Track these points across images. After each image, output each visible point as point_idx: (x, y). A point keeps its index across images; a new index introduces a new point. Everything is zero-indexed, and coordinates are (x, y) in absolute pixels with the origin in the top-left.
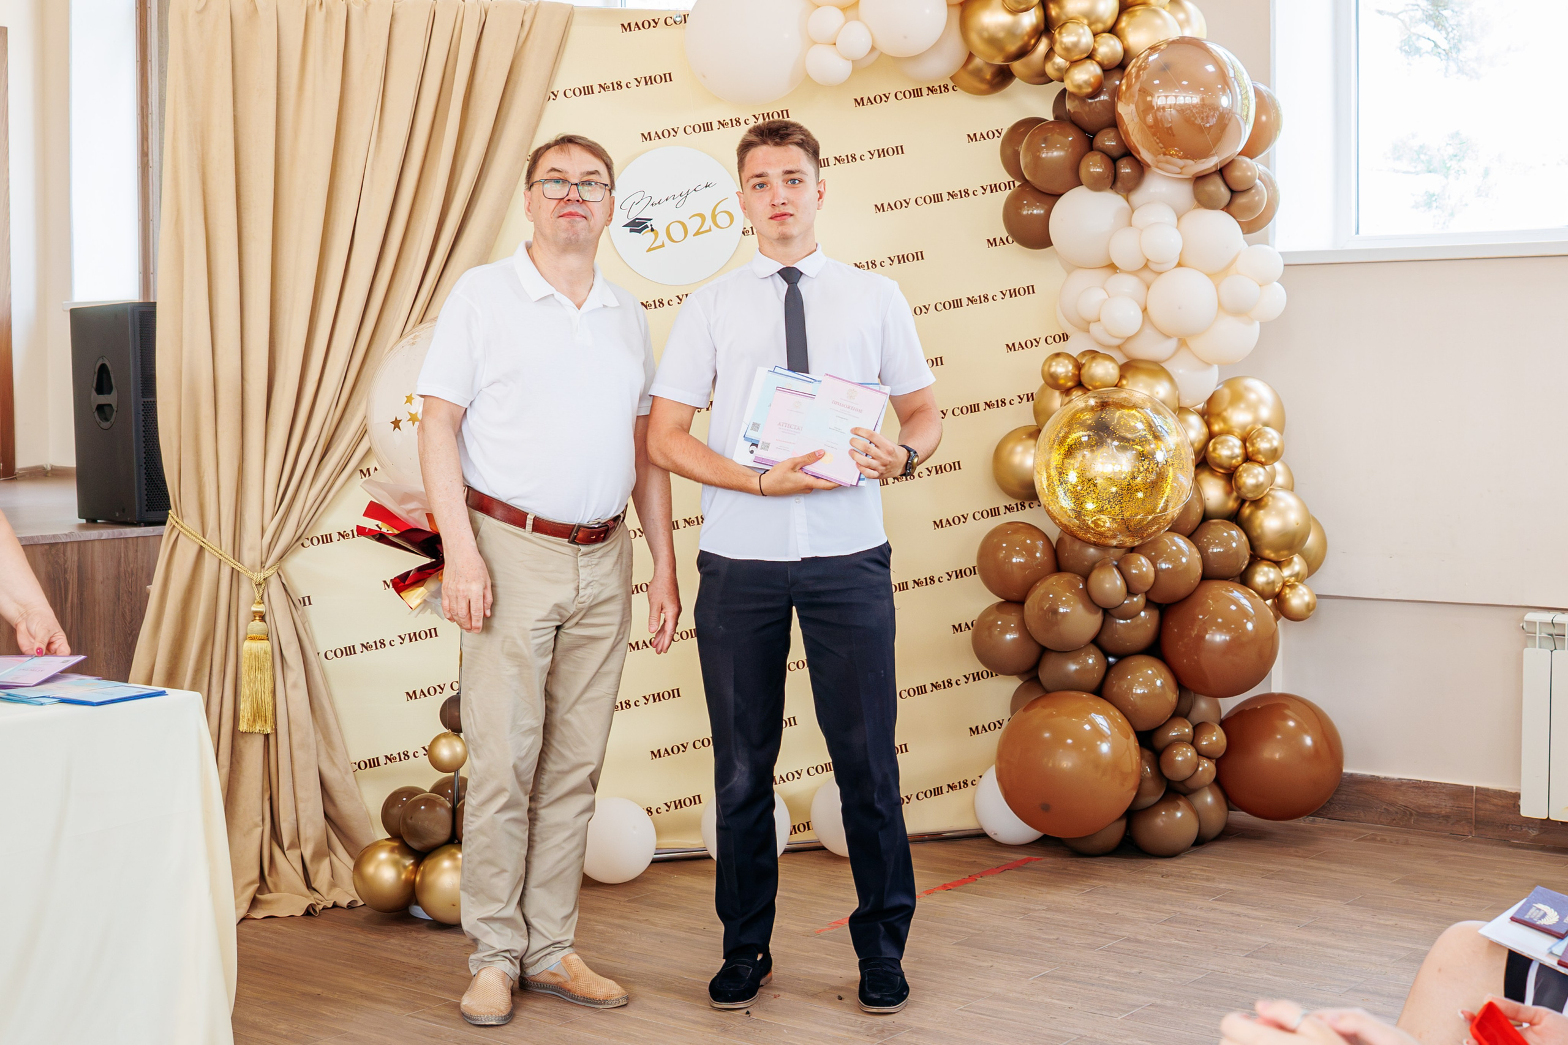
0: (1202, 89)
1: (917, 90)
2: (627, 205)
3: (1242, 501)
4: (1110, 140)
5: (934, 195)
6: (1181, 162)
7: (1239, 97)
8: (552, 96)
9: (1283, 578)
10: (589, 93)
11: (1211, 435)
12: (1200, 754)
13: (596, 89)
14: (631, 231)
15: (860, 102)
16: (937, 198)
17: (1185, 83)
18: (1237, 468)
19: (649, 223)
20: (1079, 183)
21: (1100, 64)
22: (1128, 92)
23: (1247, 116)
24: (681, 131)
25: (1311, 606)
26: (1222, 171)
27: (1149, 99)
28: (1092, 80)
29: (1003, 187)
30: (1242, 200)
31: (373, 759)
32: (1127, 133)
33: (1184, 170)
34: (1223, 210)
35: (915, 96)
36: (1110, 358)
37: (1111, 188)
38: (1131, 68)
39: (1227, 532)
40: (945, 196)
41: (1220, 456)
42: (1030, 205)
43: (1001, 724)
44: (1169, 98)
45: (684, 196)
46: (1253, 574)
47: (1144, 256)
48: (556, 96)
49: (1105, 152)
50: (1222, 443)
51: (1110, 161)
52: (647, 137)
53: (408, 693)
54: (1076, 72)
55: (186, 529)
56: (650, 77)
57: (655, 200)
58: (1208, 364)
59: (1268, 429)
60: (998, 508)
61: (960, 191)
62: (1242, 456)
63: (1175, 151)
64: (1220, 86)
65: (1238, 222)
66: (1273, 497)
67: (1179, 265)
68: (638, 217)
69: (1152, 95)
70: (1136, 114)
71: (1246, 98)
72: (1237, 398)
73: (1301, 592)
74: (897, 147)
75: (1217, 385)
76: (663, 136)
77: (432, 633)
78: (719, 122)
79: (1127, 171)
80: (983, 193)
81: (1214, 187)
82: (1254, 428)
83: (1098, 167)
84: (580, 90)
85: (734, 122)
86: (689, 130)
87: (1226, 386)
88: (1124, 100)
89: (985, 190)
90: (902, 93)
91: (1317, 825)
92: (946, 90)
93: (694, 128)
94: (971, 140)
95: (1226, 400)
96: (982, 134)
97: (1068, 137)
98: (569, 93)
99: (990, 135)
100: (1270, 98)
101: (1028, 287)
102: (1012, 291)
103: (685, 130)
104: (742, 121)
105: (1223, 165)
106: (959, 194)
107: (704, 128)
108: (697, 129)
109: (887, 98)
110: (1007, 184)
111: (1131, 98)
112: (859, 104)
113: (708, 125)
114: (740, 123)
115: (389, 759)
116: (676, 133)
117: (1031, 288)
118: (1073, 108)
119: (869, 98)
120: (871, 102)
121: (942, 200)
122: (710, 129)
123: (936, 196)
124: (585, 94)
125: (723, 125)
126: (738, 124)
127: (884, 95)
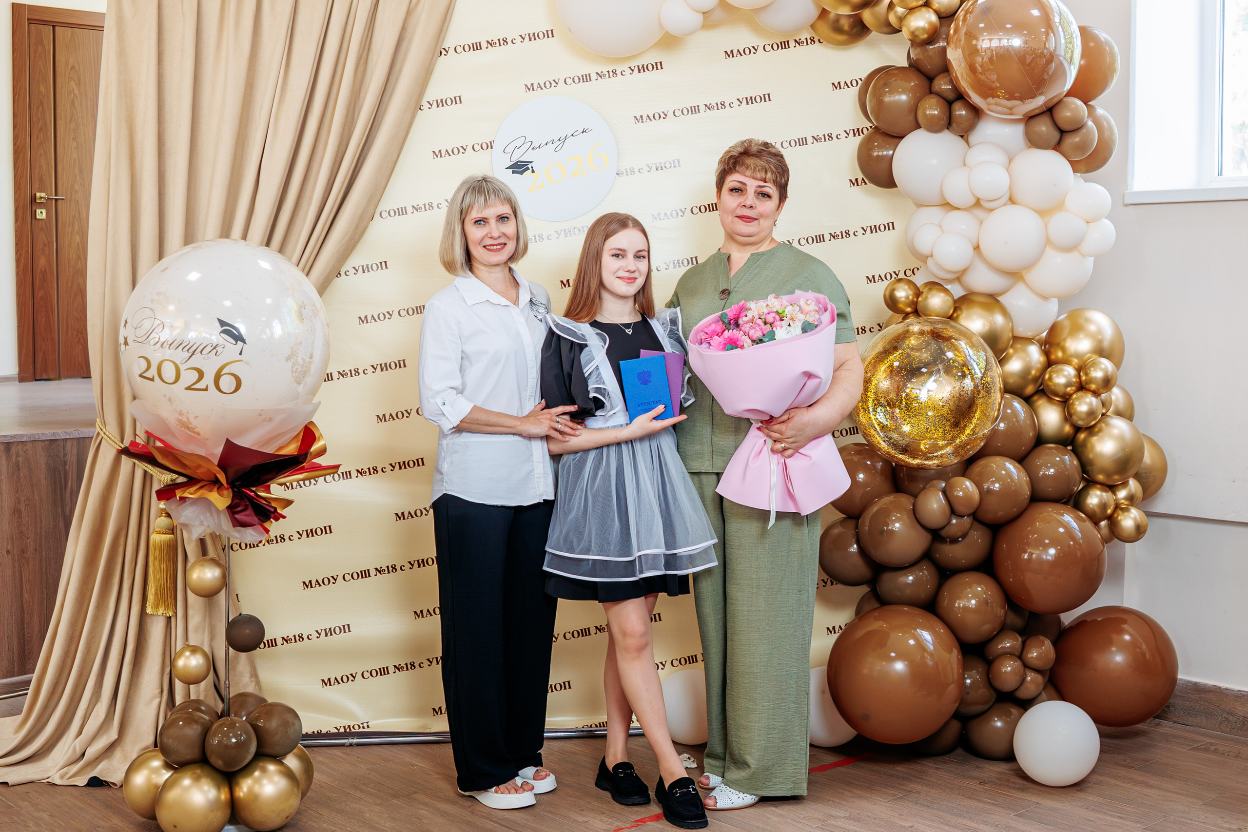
0: (1025, 32)
1: (784, 42)
2: (509, 149)
3: (1077, 429)
4: (945, 84)
5: (799, 139)
6: (1009, 103)
7: (1063, 41)
8: (444, 52)
9: (1116, 500)
10: (477, 49)
11: (1050, 363)
12: (1026, 666)
13: (484, 44)
14: (513, 172)
15: (729, 54)
16: (802, 142)
17: (1009, 26)
18: (1071, 395)
19: (530, 166)
20: (918, 126)
21: (937, 12)
22: (955, 37)
23: (1071, 58)
24: (561, 82)
25: (1142, 527)
26: (1050, 111)
27: (974, 42)
28: (927, 26)
29: (865, 131)
30: (1072, 140)
31: (271, 640)
32: (958, 78)
33: (1014, 111)
34: (1053, 149)
35: (782, 48)
36: (946, 291)
37: (948, 128)
38: (961, 13)
39: (1060, 457)
40: (810, 140)
41: (1058, 384)
42: (880, 147)
44: (993, 41)
45: (563, 140)
46: (1086, 499)
47: (973, 194)
48: (447, 52)
49: (939, 95)
50: (1057, 372)
51: (945, 105)
52: (530, 88)
53: (304, 583)
54: (912, 18)
55: (107, 435)
56: (534, 34)
57: (535, 144)
58: (1045, 298)
59: (1103, 360)
60: (856, 428)
61: (824, 135)
62: (1077, 384)
63: (1002, 93)
64: (1043, 30)
65: (1069, 161)
66: (1107, 424)
67: (1012, 201)
68: (519, 160)
69: (977, 39)
70: (963, 59)
71: (1070, 42)
72: (1077, 328)
73: (1132, 515)
74: (764, 95)
75: (1058, 316)
76: (545, 86)
77: (327, 530)
78: (597, 74)
79: (962, 114)
80: (846, 137)
81: (1044, 127)
82: (1090, 358)
83: (934, 110)
84: (469, 46)
85: (611, 74)
86: (569, 81)
87: (1066, 318)
88: (952, 46)
89: (848, 134)
90: (771, 45)
91: (1160, 730)
92: (813, 43)
93: (573, 79)
94: (836, 88)
95: (1066, 332)
96: (845, 82)
97: (910, 82)
98: (459, 49)
99: (854, 83)
100: (1107, 42)
101: (888, 224)
102: (873, 227)
103: (565, 81)
104: (618, 72)
105: (1050, 105)
106: (823, 137)
107: (583, 79)
108: (576, 80)
109: (756, 50)
110: (869, 128)
111: (958, 42)
112: (729, 56)
113: (586, 76)
114: (616, 74)
115: (286, 640)
116: (557, 84)
117: (891, 224)
118: (916, 55)
119: (738, 51)
120: (740, 54)
121: (807, 144)
122: (589, 80)
123: (801, 140)
124: (474, 50)
125: (601, 77)
126: (615, 75)
127: (753, 47)
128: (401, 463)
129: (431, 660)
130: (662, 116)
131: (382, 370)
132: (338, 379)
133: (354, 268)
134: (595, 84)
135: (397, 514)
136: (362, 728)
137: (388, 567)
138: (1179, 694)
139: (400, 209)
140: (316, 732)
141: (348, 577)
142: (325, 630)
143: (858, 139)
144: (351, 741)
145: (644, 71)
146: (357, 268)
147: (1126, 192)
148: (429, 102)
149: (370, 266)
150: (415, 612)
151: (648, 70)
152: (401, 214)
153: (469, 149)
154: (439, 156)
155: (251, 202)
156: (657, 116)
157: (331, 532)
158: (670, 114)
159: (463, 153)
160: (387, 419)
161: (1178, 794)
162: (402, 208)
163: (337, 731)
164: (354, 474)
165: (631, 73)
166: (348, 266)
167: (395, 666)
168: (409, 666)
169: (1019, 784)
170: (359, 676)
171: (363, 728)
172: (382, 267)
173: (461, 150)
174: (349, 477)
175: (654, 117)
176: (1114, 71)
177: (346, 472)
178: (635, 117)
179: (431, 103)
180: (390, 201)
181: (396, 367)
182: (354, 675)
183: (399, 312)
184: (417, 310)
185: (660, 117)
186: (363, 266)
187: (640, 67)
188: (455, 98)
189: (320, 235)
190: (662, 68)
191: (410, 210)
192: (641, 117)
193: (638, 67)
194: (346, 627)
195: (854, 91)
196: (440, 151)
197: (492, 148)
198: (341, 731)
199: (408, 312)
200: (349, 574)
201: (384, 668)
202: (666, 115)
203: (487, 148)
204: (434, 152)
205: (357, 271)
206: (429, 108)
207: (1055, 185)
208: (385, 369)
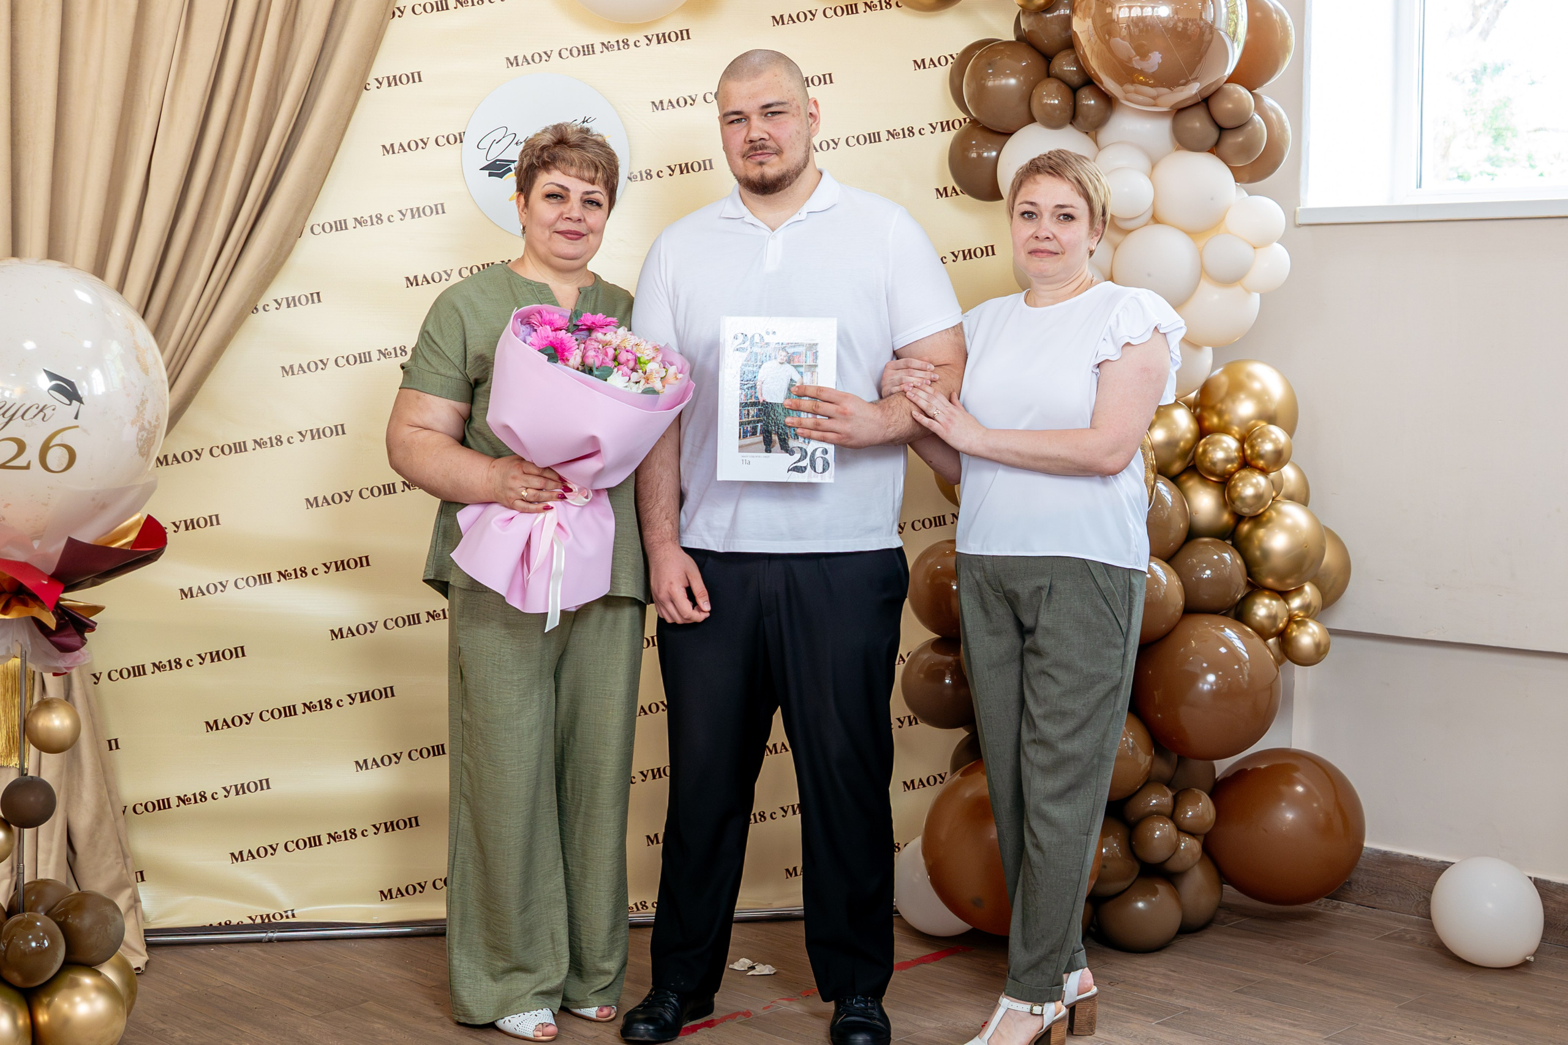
1: (851, 5)
2: (485, 144)
3: (1239, 518)
4: (1068, 65)
5: (869, 134)
6: (1153, 91)
7: (1224, 11)
8: (398, 13)
9: (1289, 610)
10: (443, 9)
11: (1202, 431)
12: (1180, 829)
13: (452, 3)
14: (490, 175)
15: (778, 20)
16: (874, 138)
18: (1232, 474)
19: (513, 166)
20: (1032, 120)
22: (1083, 3)
23: (1235, 33)
24: (555, 55)
25: (1322, 648)
26: (1205, 102)
29: (957, 124)
30: (1234, 140)
31: (163, 800)
32: (1085, 56)
33: (1160, 101)
34: (1208, 151)
35: (848, 14)
37: (1071, 123)
39: (1218, 555)
40: (884, 136)
41: (1215, 460)
42: (981, 147)
43: (943, 779)
44: (1134, 8)
46: (1251, 609)
48: (402, 13)
49: (1060, 79)
50: (1213, 444)
51: (1068, 92)
52: (513, 62)
53: (207, 723)
57: (521, 138)
58: (1196, 346)
59: (1273, 428)
60: (943, 516)
61: (903, 129)
62: (1239, 460)
65: (1229, 167)
66: (1279, 512)
67: (1155, 219)
68: (499, 158)
69: (1112, 6)
70: (1091, 31)
71: (1234, 12)
72: (1237, 387)
73: (1310, 630)
74: (824, 75)
75: (1212, 371)
76: (533, 60)
77: (239, 652)
78: (603, 44)
79: (1091, 104)
80: (932, 132)
81: (1197, 123)
82: (1254, 426)
83: (1054, 99)
84: (431, 4)
85: (621, 44)
86: (565, 54)
87: (1223, 372)
88: (1079, 13)
89: (934, 129)
90: (833, 9)
91: (1339, 913)
92: (888, 6)
93: (571, 50)
94: (919, 67)
95: (1223, 390)
96: (931, 60)
97: (1021, 61)
98: (418, 9)
99: (943, 61)
100: (1278, 12)
101: (986, 247)
102: (966, 252)
103: (560, 54)
104: (631, 43)
105: (1206, 94)
106: (901, 132)
107: (584, 51)
108: (575, 52)
109: (814, 16)
110: (962, 121)
111: (1087, 10)
112: (778, 23)
113: (588, 48)
114: (628, 45)
115: (183, 800)
116: (549, 57)
117: (990, 248)
118: (1028, 26)
119: (790, 16)
120: (793, 20)
121: (880, 141)
122: (591, 52)
123: (872, 135)
124: (438, 10)
125: (607, 48)
126: (626, 47)
127: (810, 12)
128: (339, 563)
129: (378, 826)
130: (689, 101)
131: (313, 438)
132: (254, 449)
133: (276, 301)
134: (601, 58)
135: (332, 631)
136: (285, 918)
137: (320, 702)
138: (1364, 867)
139: (338, 223)
140: (223, 924)
141: (266, 716)
142: (236, 786)
143: (949, 136)
144: (271, 935)
145: (665, 42)
146: (280, 301)
147: (1298, 208)
148: (377, 80)
149: (297, 299)
150: (357, 763)
151: (670, 40)
152: (339, 229)
153: (431, 143)
154: (391, 152)
155: (137, 212)
156: (682, 102)
157: (243, 655)
158: (700, 99)
159: (423, 148)
160: (320, 504)
161: (1368, 994)
162: (340, 221)
163: (251, 922)
164: (275, 577)
165: (647, 45)
166: (268, 298)
167: (330, 835)
168: (349, 835)
169: (1161, 984)
170: (281, 847)
171: (287, 917)
172: (313, 300)
173: (421, 144)
174: (268, 581)
175: (678, 102)
176: (1285, 49)
177: (264, 575)
178: (653, 103)
179: (381, 80)
180: (325, 211)
181: (332, 434)
182: (275, 846)
183: (336, 361)
184: (360, 357)
185: (686, 103)
186: (287, 299)
187: (660, 36)
188: (413, 74)
189: (231, 256)
190: (689, 38)
191: (351, 223)
192: (661, 102)
193: (657, 35)
194: (264, 782)
195: (943, 72)
196: (392, 145)
197: (461, 142)
198: (256, 922)
199: (348, 361)
200: (268, 711)
201: (314, 838)
202: (694, 101)
203: (455, 142)
204: (384, 146)
205: (280, 305)
206: (378, 87)
207: (1212, 199)
208: (316, 437)
